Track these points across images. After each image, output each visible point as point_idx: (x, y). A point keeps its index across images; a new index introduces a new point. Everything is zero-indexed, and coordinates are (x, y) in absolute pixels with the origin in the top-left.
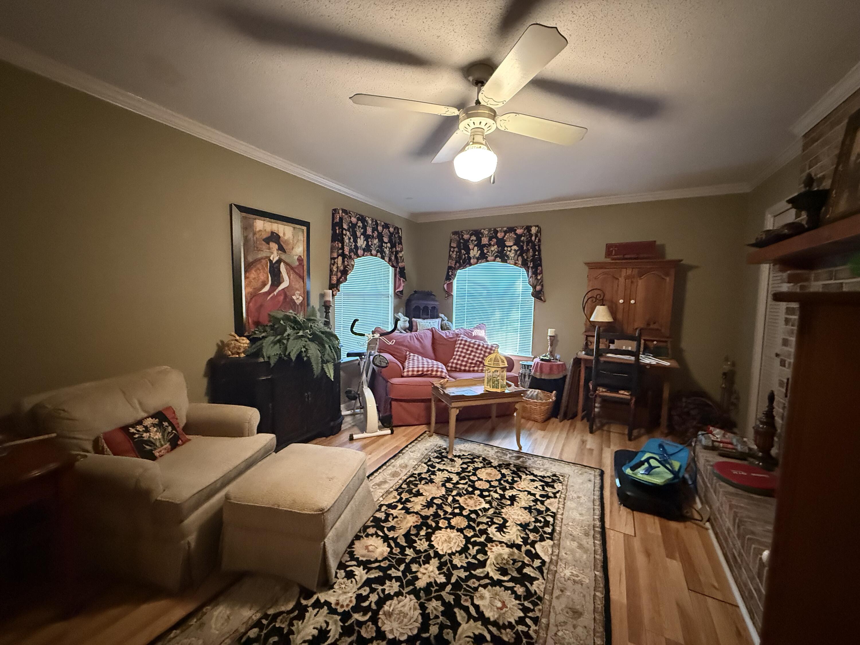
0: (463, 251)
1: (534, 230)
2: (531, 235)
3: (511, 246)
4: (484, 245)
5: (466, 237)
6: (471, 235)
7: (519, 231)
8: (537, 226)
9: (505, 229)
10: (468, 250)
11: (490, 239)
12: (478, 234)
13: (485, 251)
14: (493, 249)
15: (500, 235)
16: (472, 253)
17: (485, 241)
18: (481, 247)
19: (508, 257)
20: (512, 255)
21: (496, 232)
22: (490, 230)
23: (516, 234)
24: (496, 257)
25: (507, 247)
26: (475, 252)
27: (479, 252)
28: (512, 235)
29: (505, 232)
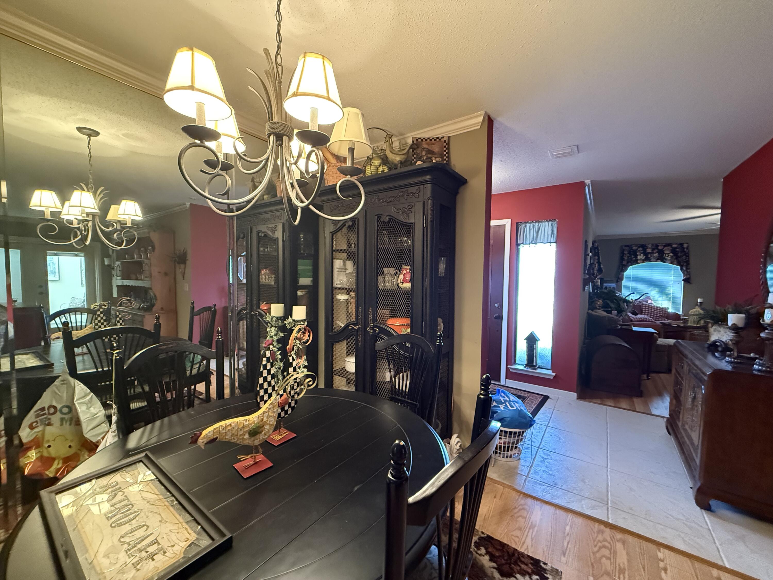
0: (633, 256)
1: (685, 246)
2: (684, 248)
3: (668, 254)
4: (649, 253)
5: (635, 248)
6: (639, 247)
7: (674, 246)
8: (687, 243)
9: (664, 244)
10: (636, 256)
11: (653, 250)
12: (644, 247)
13: (649, 256)
14: (655, 255)
15: (660, 248)
16: (639, 257)
17: (649, 250)
18: (646, 254)
19: (666, 259)
20: (669, 258)
21: (657, 246)
22: (653, 245)
23: (672, 247)
24: (658, 259)
25: (666, 254)
26: (640, 257)
27: (645, 257)
28: (669, 248)
29: (664, 246)
